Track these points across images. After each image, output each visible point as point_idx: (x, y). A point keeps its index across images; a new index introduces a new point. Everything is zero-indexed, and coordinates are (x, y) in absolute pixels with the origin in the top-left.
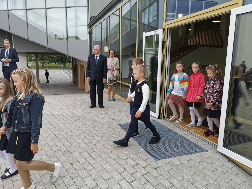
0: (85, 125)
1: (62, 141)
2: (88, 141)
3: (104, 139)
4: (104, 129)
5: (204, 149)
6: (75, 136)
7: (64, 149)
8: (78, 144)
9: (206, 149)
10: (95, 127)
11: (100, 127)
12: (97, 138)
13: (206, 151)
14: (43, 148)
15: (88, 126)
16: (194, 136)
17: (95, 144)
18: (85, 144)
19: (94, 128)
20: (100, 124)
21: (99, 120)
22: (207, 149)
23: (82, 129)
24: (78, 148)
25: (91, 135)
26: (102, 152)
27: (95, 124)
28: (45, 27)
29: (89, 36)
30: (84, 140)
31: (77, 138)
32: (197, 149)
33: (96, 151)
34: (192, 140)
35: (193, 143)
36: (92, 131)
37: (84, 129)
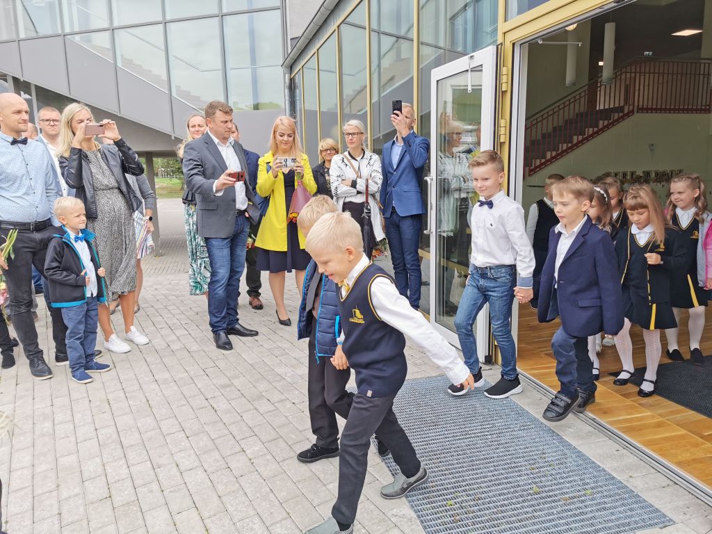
0: (228, 389)
1: (131, 455)
2: (218, 461)
3: (274, 454)
4: (289, 405)
5: (657, 511)
6: (182, 435)
7: (126, 492)
8: (178, 474)
9: (664, 511)
10: (260, 397)
11: (276, 397)
12: (254, 448)
13: (665, 522)
14: (58, 486)
15: (237, 392)
16: (617, 447)
17: (237, 473)
18: (204, 475)
19: (256, 404)
20: (278, 385)
21: (280, 370)
22: (669, 514)
23: (214, 405)
24: (175, 491)
25: (235, 433)
26: (252, 513)
27: (262, 386)
28: (165, 77)
29: (287, 98)
30: (204, 453)
31: (185, 443)
32: (629, 513)
33: (231, 509)
34: (608, 466)
35: (613, 478)
36: (245, 416)
37: (222, 405)
